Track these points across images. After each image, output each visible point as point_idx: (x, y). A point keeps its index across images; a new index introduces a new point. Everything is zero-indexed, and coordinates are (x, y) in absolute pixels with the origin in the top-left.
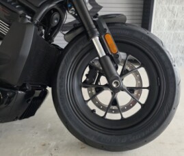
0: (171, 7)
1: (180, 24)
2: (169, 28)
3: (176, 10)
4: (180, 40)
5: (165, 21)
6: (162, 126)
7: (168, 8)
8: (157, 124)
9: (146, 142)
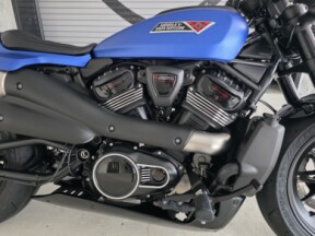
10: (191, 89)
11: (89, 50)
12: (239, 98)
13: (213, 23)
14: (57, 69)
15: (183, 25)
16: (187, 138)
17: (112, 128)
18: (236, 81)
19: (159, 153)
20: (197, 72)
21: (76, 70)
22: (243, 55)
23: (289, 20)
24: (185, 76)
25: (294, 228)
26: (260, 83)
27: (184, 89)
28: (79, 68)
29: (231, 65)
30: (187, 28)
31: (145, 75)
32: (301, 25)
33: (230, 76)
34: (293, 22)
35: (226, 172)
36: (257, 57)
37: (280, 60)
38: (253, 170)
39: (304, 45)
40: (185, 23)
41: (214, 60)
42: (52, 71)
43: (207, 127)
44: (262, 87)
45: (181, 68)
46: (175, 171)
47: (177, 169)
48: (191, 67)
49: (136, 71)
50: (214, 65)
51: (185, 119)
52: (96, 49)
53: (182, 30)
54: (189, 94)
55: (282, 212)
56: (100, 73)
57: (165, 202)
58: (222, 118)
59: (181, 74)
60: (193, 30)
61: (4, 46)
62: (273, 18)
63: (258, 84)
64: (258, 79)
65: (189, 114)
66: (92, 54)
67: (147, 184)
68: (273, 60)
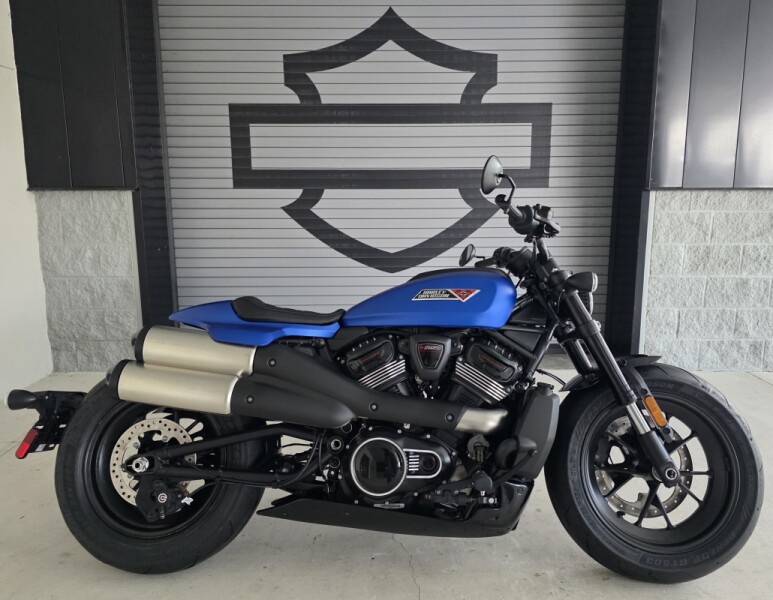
0: (695, 214)
1: (722, 255)
2: (694, 267)
3: (709, 221)
4: (726, 297)
5: (681, 249)
6: (742, 538)
7: (687, 217)
8: (734, 535)
9: (719, 565)
10: (461, 359)
11: (338, 317)
12: (514, 369)
13: (477, 291)
14: (302, 342)
15: (447, 292)
16: (460, 414)
17: (374, 407)
18: (508, 349)
19: (428, 436)
20: (465, 340)
21: (323, 343)
22: (514, 320)
23: (555, 286)
24: (452, 344)
25: (595, 527)
26: (536, 351)
27: (452, 360)
28: (326, 339)
29: (502, 331)
30: (452, 296)
31: (407, 344)
32: (567, 292)
33: (501, 344)
34: (559, 287)
35: (506, 448)
36: (529, 322)
37: (556, 325)
38: (533, 445)
39: (573, 310)
40: (450, 290)
41: (482, 327)
42: (295, 344)
43: (481, 402)
44: (538, 355)
45: (448, 337)
46: (448, 459)
47: (450, 455)
48: (458, 335)
49: (395, 341)
50: (484, 332)
51: (455, 395)
52: (346, 317)
53: (446, 297)
54: (459, 365)
55: (579, 508)
56: (355, 344)
57: (439, 492)
58: (497, 391)
59: (448, 343)
60: (459, 298)
61: (239, 317)
62: (543, 281)
63: (533, 352)
64: (532, 346)
65: (460, 387)
66: (341, 322)
67: (416, 473)
68: (549, 325)
